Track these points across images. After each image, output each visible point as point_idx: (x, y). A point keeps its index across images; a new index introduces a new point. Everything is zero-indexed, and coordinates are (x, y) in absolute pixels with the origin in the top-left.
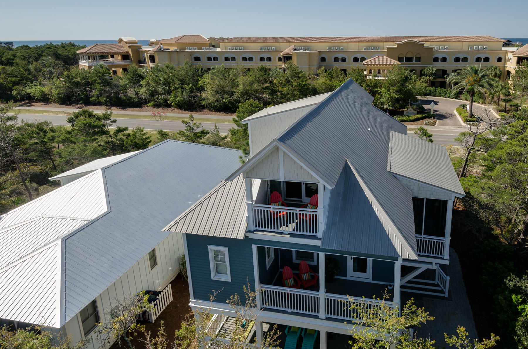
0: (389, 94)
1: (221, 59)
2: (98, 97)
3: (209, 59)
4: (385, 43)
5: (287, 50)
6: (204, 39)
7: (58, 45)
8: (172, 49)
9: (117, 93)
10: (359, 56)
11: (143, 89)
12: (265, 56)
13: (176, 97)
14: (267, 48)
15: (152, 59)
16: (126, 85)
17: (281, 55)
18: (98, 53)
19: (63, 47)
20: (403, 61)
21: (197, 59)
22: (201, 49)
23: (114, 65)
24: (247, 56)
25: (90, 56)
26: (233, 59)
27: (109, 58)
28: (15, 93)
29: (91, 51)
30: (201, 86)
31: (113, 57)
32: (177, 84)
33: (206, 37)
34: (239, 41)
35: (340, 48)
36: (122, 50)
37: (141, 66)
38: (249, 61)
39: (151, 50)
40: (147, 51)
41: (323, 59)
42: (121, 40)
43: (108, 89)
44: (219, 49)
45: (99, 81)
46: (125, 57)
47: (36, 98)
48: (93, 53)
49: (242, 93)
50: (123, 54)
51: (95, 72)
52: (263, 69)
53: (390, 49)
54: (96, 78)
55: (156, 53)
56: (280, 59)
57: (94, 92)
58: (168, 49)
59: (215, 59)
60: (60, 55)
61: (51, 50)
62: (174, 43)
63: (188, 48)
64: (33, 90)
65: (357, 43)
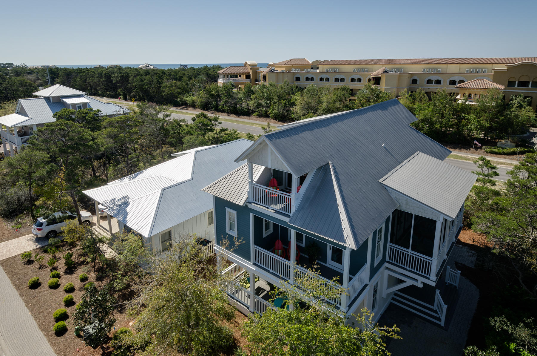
0: (478, 121)
1: (317, 79)
2: (223, 106)
3: (307, 79)
4: (494, 65)
5: (378, 71)
6: (308, 62)
7: (211, 67)
8: (280, 70)
9: (236, 104)
10: (457, 79)
11: (252, 102)
12: (356, 77)
13: (273, 110)
14: (360, 70)
15: (265, 77)
16: (242, 98)
17: (371, 76)
18: (230, 73)
19: (213, 68)
20: (514, 86)
21: (298, 79)
22: (303, 71)
23: (239, 83)
24: (340, 77)
25: (225, 75)
26: (328, 80)
27: (238, 77)
28: (179, 99)
29: (226, 72)
30: (293, 102)
31: (240, 76)
32: (276, 99)
33: (310, 60)
34: (335, 63)
35: (437, 70)
36: (246, 71)
37: (257, 84)
38: (341, 81)
39: (264, 71)
40: (262, 72)
41: (415, 81)
42: (246, 63)
43: (230, 100)
44: (318, 71)
45: (226, 94)
46: (248, 77)
47: (189, 104)
48: (227, 73)
49: (324, 110)
50: (246, 74)
51: (224, 87)
52: (345, 89)
53: (497, 72)
54: (224, 92)
55: (267, 74)
56: (369, 80)
57: (222, 102)
58: (277, 71)
59: (312, 79)
60: (210, 74)
61: (205, 70)
62: (284, 65)
63: (293, 70)
64: (188, 99)
65: (459, 65)
